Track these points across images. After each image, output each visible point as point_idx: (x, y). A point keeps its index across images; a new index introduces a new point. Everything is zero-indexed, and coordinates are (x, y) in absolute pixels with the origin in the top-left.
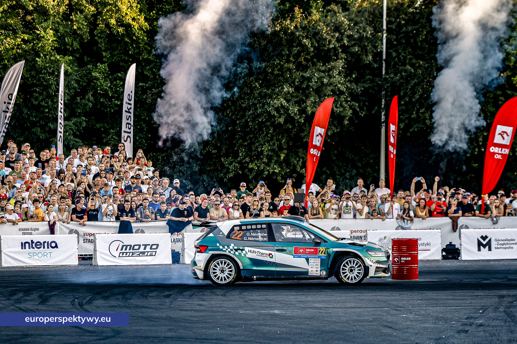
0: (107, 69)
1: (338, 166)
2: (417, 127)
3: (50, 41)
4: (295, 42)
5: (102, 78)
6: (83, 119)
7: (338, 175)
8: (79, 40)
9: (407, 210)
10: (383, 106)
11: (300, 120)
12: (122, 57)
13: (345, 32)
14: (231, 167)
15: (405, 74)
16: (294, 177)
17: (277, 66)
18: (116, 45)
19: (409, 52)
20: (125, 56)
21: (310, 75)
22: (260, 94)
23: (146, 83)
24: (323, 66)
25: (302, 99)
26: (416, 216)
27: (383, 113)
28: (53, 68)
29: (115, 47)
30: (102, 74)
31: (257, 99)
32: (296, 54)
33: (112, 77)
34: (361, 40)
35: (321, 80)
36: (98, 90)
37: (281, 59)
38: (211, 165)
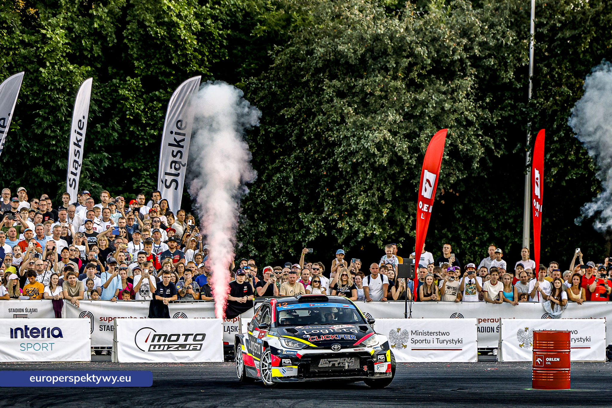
0: (140, 85)
1: (464, 227)
2: (576, 174)
3: (60, 45)
4: (405, 51)
5: (133, 97)
6: (105, 155)
7: (464, 240)
8: (101, 44)
9: (558, 291)
10: (528, 143)
11: (410, 161)
12: (161, 68)
13: (475, 37)
14: (312, 226)
15: (560, 99)
16: (401, 242)
18: (153, 51)
19: (566, 67)
20: (166, 66)
21: (426, 97)
22: (354, 123)
24: (444, 85)
25: (415, 132)
26: (570, 299)
27: (528, 153)
28: (64, 82)
29: (152, 54)
30: (132, 92)
31: (351, 131)
32: (406, 67)
33: (147, 97)
34: (499, 50)
35: (441, 105)
36: (127, 115)
37: (385, 74)
38: (284, 224)
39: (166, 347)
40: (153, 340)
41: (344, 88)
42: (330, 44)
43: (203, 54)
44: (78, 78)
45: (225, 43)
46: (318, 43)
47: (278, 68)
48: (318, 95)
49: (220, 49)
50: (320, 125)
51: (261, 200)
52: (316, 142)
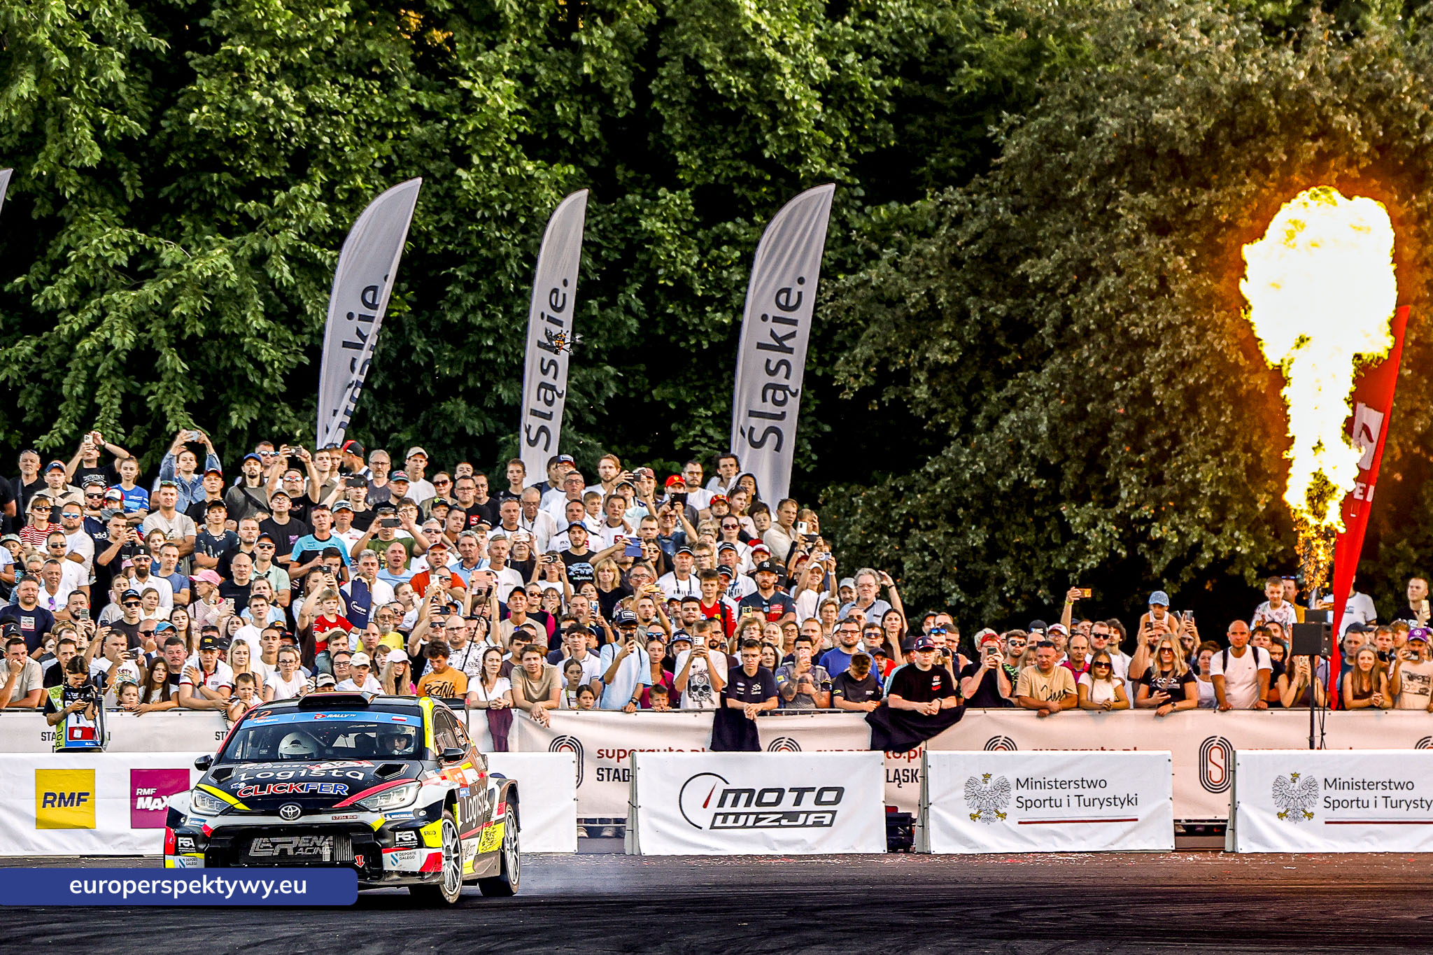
0: (691, 208)
3: (504, 115)
4: (1308, 123)
5: (673, 235)
6: (607, 373)
8: (600, 112)
12: (737, 169)
14: (1093, 535)
18: (720, 127)
20: (749, 164)
22: (1190, 293)
28: (513, 201)
29: (717, 136)
30: (672, 224)
31: (1182, 311)
32: (1312, 162)
33: (707, 236)
36: (658, 277)
37: (1261, 178)
38: (1027, 529)
39: (752, 818)
40: (721, 804)
41: (1166, 212)
42: (1132, 108)
43: (837, 136)
44: (546, 191)
45: (888, 108)
46: (1106, 106)
47: (1011, 166)
48: (1106, 229)
49: (876, 121)
50: (1111, 297)
51: (973, 475)
52: (1101, 338)
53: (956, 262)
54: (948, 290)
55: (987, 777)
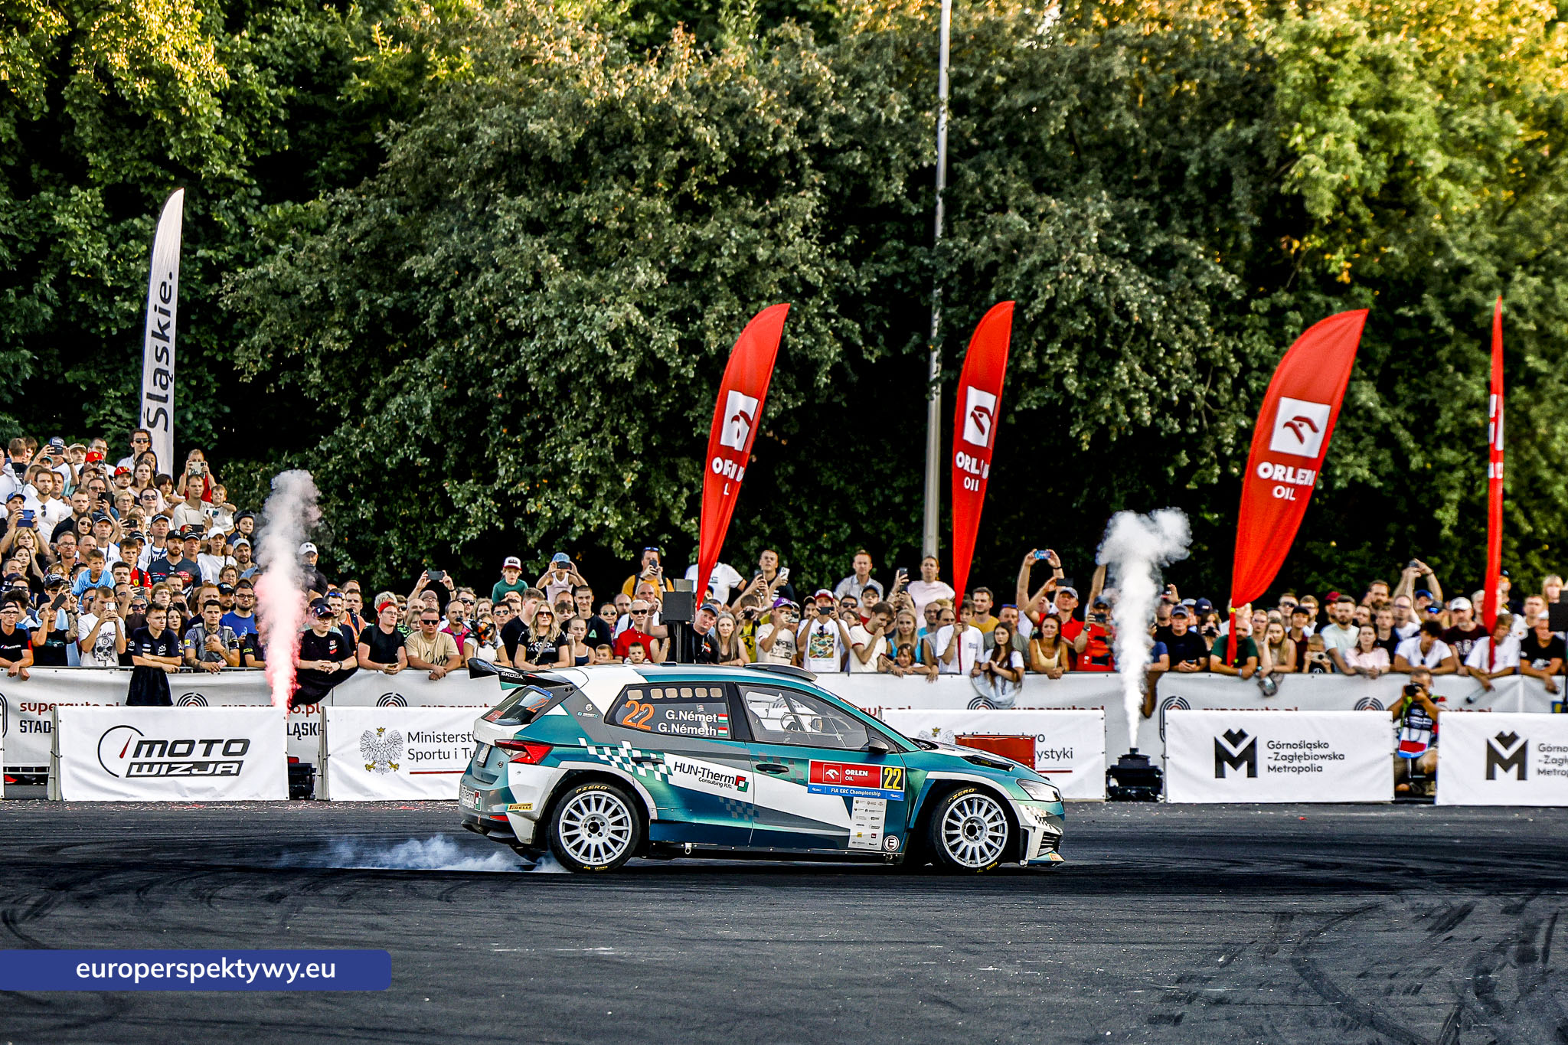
0: (101, 205)
1: (797, 512)
2: (1037, 399)
4: (670, 134)
5: (85, 230)
6: (24, 356)
7: (798, 540)
8: (17, 116)
9: (1003, 649)
10: (935, 333)
11: (683, 371)
12: (144, 169)
13: (822, 105)
14: (473, 510)
15: (1003, 238)
16: (663, 543)
17: (615, 206)
18: (127, 131)
19: (1016, 172)
20: (155, 166)
21: (716, 233)
22: (563, 288)
23: (217, 249)
24: (755, 208)
25: (692, 309)
26: (1028, 667)
27: (935, 355)
29: (125, 139)
30: (83, 220)
31: (556, 305)
32: (674, 170)
33: (115, 231)
34: (871, 133)
35: (749, 250)
36: (71, 269)
37: (628, 184)
38: (412, 504)
39: (165, 767)
40: (137, 754)
41: (540, 214)
42: (509, 118)
43: (236, 141)
45: (282, 114)
46: (485, 116)
47: (398, 170)
48: (485, 228)
49: (272, 127)
50: (489, 292)
51: (363, 454)
52: (480, 328)
53: (346, 257)
54: (339, 283)
55: (381, 730)
